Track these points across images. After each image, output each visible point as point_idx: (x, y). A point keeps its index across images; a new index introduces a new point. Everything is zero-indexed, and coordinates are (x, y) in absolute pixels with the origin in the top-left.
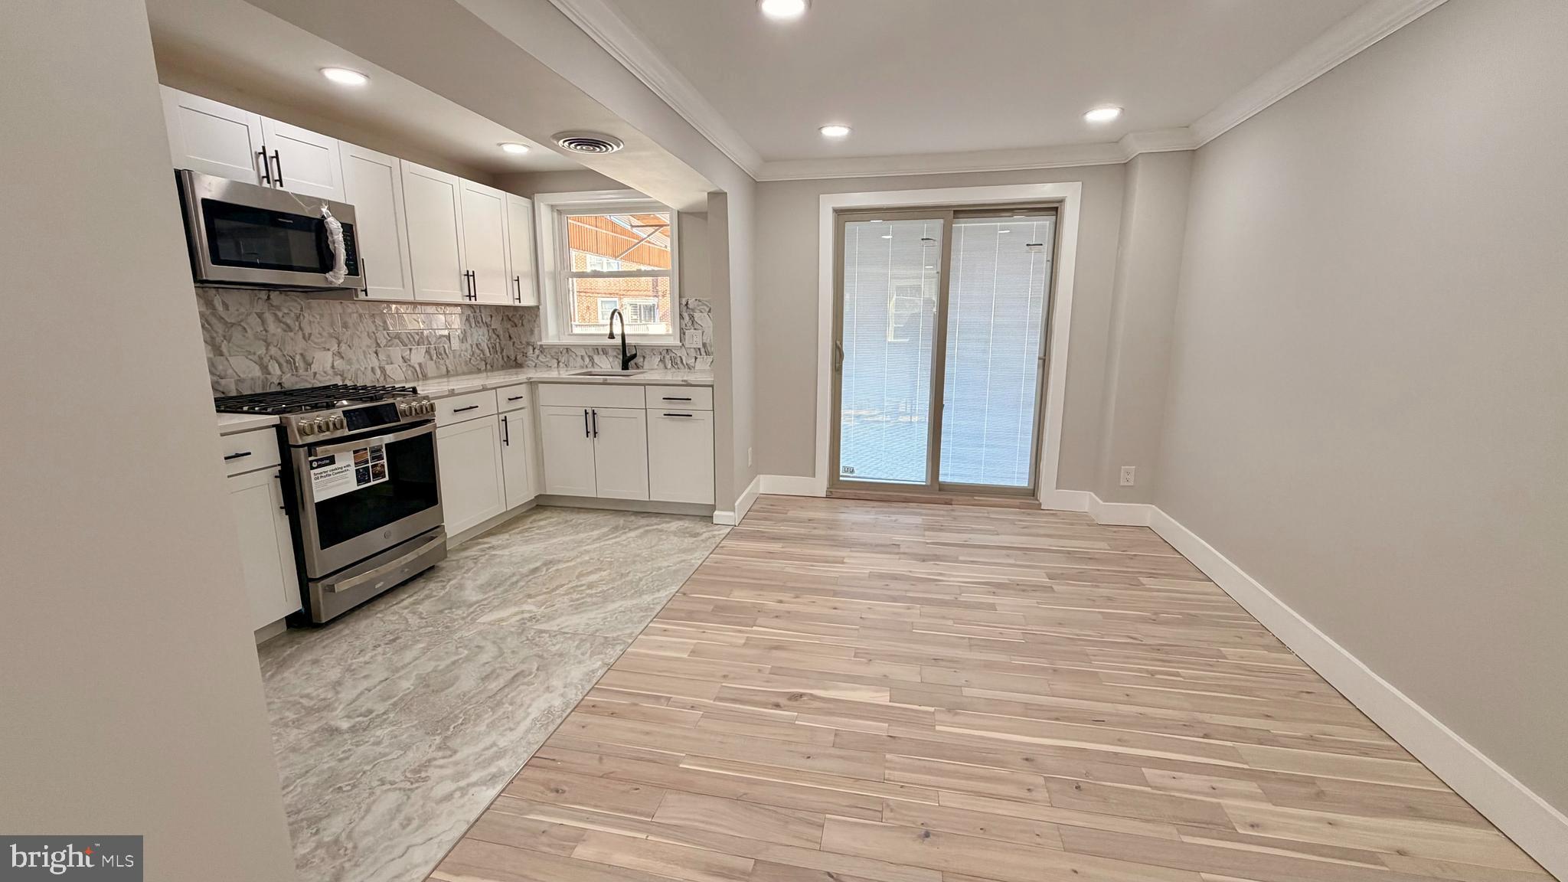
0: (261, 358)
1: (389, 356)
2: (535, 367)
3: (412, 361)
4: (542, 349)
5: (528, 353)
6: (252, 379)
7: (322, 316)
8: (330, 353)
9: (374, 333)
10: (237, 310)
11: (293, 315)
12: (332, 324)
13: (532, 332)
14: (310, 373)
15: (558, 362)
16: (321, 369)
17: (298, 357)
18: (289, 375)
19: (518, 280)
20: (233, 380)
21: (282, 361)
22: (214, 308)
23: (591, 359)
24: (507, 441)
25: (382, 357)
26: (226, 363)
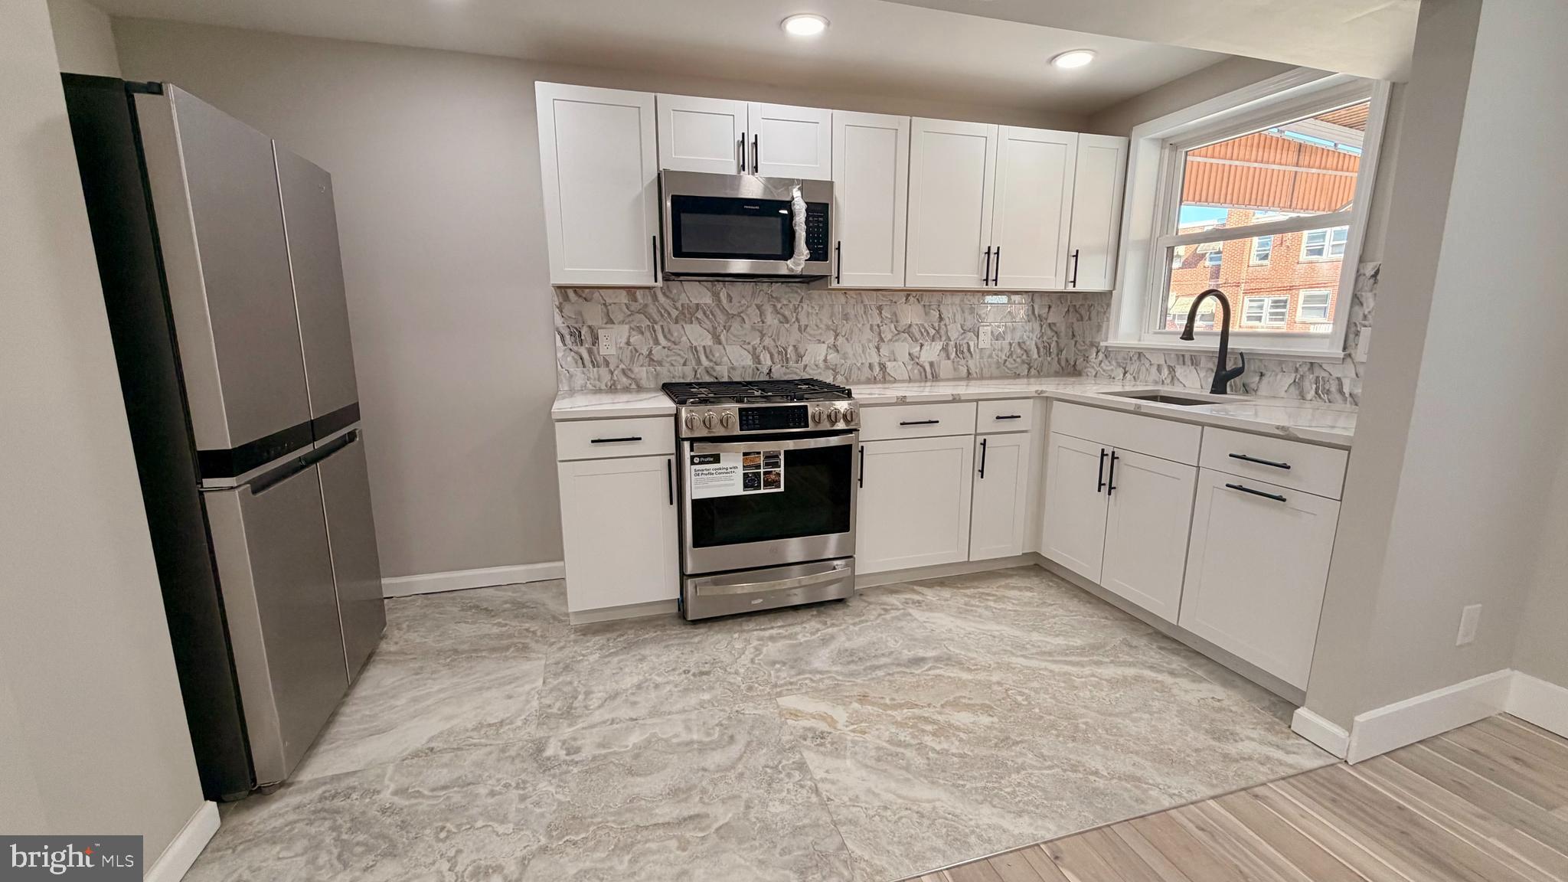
0: (755, 349)
1: (893, 352)
2: (1095, 376)
3: (920, 360)
4: (1108, 353)
5: (1090, 358)
6: (743, 367)
7: (821, 307)
8: (825, 346)
9: (878, 326)
10: (740, 302)
11: (791, 306)
12: (832, 315)
13: (1099, 327)
14: (801, 365)
15: (1125, 373)
16: (813, 362)
17: (790, 350)
18: (779, 365)
19: (1076, 256)
20: (726, 367)
21: (774, 352)
22: (719, 301)
23: (1171, 369)
24: (982, 471)
25: (884, 351)
26: (723, 351)
